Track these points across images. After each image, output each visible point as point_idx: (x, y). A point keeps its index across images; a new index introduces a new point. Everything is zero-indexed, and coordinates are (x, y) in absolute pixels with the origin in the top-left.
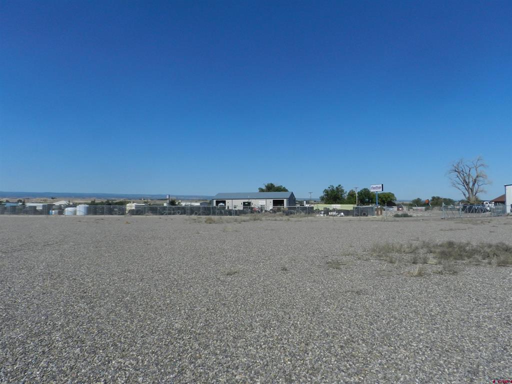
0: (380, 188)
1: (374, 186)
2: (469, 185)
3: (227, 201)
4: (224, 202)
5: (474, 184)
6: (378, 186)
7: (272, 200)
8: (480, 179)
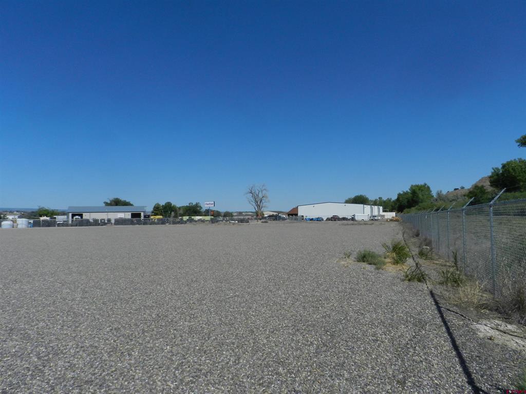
0: (212, 204)
1: (208, 203)
2: (258, 202)
3: (84, 214)
4: (81, 215)
5: (260, 202)
6: (211, 203)
7: (130, 214)
8: (264, 198)
